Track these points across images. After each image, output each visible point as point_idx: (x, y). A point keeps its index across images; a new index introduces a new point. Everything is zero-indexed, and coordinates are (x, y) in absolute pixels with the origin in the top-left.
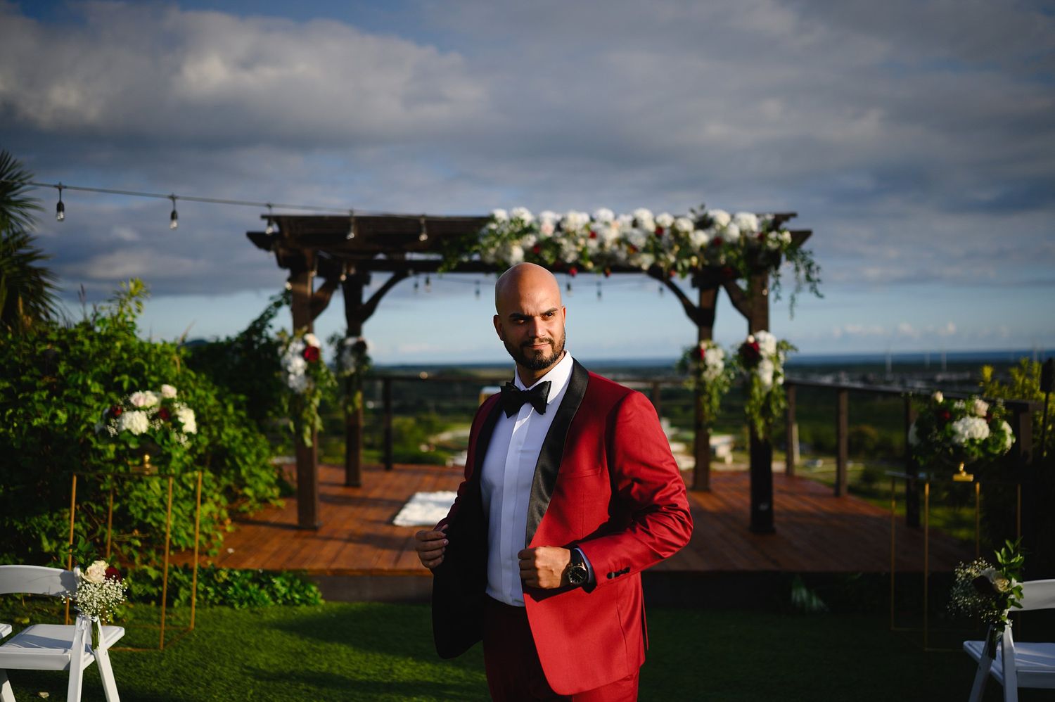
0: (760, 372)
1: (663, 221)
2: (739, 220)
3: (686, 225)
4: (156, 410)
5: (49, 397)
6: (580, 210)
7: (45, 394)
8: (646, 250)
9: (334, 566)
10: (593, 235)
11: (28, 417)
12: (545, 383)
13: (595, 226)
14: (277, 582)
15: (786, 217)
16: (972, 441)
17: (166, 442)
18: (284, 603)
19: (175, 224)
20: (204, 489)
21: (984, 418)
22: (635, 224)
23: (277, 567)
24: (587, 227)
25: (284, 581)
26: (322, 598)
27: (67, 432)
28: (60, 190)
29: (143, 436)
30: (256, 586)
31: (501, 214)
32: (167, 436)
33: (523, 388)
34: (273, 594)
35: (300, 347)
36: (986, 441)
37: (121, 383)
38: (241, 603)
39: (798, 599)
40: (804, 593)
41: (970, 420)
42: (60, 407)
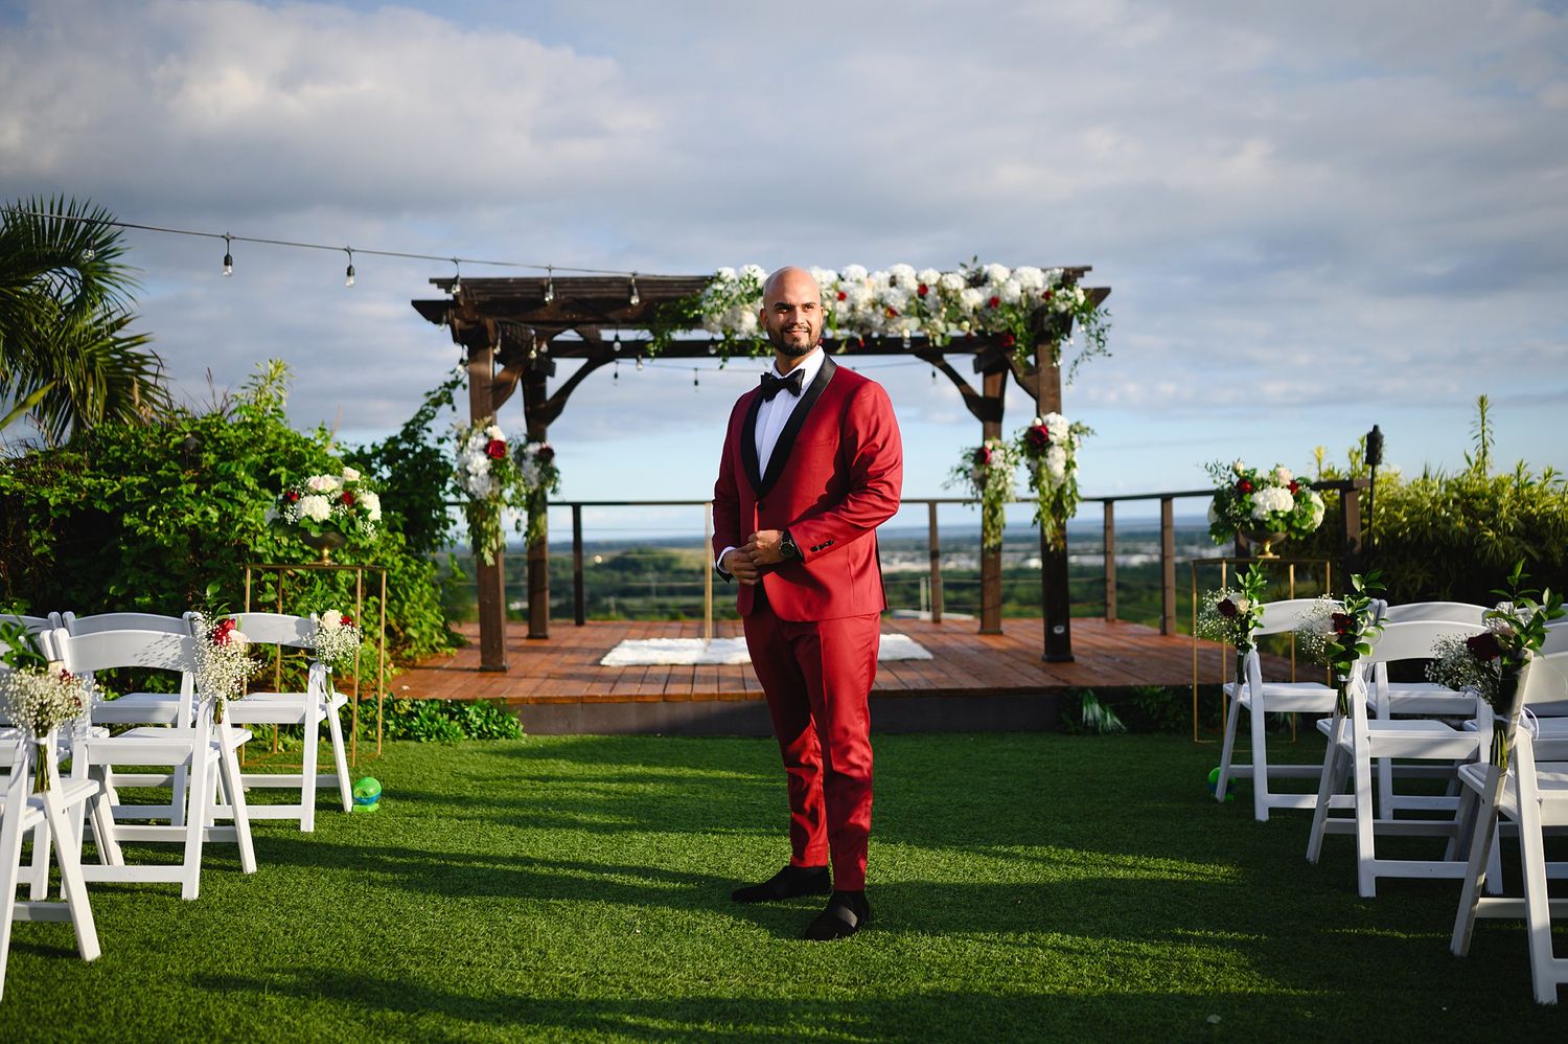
0: (1050, 461)
1: (928, 278)
2: (1021, 275)
3: (955, 282)
4: (339, 494)
5: (198, 491)
6: (826, 267)
7: (194, 487)
8: (907, 313)
9: (536, 695)
10: (842, 297)
11: (174, 514)
12: (800, 370)
13: (842, 286)
14: (471, 711)
15: (1080, 272)
16: (1274, 513)
17: (351, 531)
18: (479, 737)
19: (351, 280)
20: (364, 623)
21: (1288, 487)
22: (893, 283)
23: (469, 697)
24: (835, 287)
25: (479, 710)
26: (524, 731)
27: (220, 533)
28: (228, 241)
29: (325, 523)
30: (446, 716)
31: (728, 273)
32: (352, 524)
33: (779, 377)
34: (466, 726)
35: (482, 442)
36: (1290, 515)
37: (277, 477)
38: (429, 737)
39: (1090, 717)
40: (1097, 709)
41: (1271, 490)
42: (210, 503)
